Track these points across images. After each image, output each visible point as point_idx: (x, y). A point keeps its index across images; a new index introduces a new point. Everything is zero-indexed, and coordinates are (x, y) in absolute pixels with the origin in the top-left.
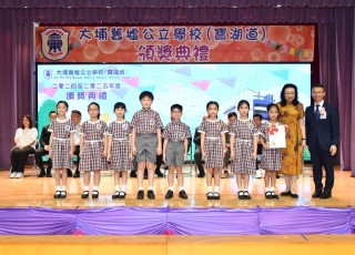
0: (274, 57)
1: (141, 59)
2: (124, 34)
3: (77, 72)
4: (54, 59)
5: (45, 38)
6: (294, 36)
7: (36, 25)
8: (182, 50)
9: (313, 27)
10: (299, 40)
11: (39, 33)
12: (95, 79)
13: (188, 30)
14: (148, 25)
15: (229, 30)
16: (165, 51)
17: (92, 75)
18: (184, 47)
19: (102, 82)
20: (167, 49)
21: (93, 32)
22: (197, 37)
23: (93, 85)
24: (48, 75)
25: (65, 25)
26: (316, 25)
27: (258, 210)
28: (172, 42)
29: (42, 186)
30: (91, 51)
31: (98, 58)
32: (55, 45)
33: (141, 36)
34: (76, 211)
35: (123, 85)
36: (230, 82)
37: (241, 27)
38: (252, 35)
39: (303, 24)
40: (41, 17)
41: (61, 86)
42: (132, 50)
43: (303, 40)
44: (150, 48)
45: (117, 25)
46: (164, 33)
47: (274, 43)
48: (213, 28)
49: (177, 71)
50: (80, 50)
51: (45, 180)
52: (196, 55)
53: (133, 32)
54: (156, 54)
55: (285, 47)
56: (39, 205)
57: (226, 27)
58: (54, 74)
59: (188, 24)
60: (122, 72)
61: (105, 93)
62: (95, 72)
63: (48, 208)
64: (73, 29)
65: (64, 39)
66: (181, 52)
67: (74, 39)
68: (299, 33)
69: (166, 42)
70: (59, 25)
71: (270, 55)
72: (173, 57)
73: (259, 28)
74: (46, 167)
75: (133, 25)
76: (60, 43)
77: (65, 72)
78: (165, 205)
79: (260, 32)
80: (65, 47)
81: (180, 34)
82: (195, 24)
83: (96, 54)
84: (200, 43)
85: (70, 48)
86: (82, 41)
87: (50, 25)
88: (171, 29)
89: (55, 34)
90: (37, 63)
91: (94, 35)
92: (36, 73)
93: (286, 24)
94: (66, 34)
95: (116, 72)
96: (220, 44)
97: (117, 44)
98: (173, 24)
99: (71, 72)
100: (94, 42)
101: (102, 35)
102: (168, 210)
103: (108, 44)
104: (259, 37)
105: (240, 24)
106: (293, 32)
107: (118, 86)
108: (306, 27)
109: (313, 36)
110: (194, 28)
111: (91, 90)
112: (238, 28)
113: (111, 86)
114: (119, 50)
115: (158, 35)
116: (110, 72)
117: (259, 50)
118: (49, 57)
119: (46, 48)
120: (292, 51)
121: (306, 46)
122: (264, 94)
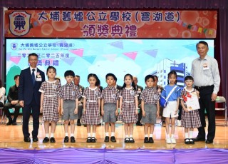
0: (186, 34)
1: (85, 35)
2: (72, 16)
3: (36, 45)
4: (19, 34)
5: (12, 19)
6: (201, 19)
7: (5, 9)
8: (116, 28)
9: (216, 11)
10: (205, 22)
11: (8, 15)
12: (51, 51)
13: (121, 13)
14: (91, 9)
15: (152, 14)
16: (103, 29)
17: (48, 47)
18: (118, 26)
19: (55, 52)
20: (105, 28)
21: (49, 14)
22: (128, 19)
23: (48, 55)
24: (14, 47)
25: (28, 9)
26: (218, 10)
27: (174, 151)
28: (109, 22)
29: (9, 131)
30: (47, 29)
31: (52, 34)
32: (20, 24)
33: (85, 18)
34: (35, 151)
35: (71, 55)
36: (153, 53)
37: (162, 12)
38: (170, 18)
39: (208, 9)
40: (10, 3)
41: (24, 55)
42: (78, 28)
43: (208, 22)
44: (92, 26)
45: (67, 9)
46: (102, 16)
47: (186, 24)
48: (140, 12)
49: (112, 44)
50: (39, 28)
51: (12, 127)
52: (127, 32)
53: (79, 14)
54: (96, 31)
55: (195, 27)
56: (6, 146)
57: (150, 12)
58: (19, 46)
59: (121, 9)
60: (71, 45)
61: (57, 61)
62: (50, 45)
63: (13, 148)
64: (33, 12)
65: (27, 20)
66: (115, 30)
67: (34, 20)
68: (205, 16)
69: (105, 23)
70: (23, 9)
71: (183, 33)
72: (110, 34)
73: (175, 12)
74: (13, 117)
75: (79, 9)
76: (24, 23)
77: (27, 45)
78: (103, 146)
79: (176, 15)
80: (27, 26)
81: (115, 17)
82: (126, 9)
83: (51, 31)
84: (130, 23)
85: (31, 26)
86: (40, 21)
87: (16, 9)
88: (108, 12)
89: (20, 16)
90: (6, 38)
91: (50, 16)
92: (5, 46)
93: (196, 9)
94: (28, 16)
95: (66, 45)
96: (145, 24)
97: (67, 24)
98: (110, 9)
99: (32, 45)
100: (50, 22)
101: (56, 17)
102: (105, 150)
103: (60, 24)
104: (175, 19)
105: (161, 9)
106: (201, 15)
107: (67, 55)
108: (210, 12)
109: (216, 18)
110: (125, 12)
111: (46, 58)
112: (159, 12)
113: (62, 55)
114: (68, 28)
115: (98, 17)
116: (61, 45)
117: (175, 29)
118: (15, 33)
119: (13, 26)
120: (200, 30)
121: (211, 26)
122: (179, 62)
